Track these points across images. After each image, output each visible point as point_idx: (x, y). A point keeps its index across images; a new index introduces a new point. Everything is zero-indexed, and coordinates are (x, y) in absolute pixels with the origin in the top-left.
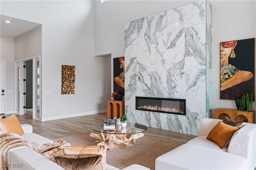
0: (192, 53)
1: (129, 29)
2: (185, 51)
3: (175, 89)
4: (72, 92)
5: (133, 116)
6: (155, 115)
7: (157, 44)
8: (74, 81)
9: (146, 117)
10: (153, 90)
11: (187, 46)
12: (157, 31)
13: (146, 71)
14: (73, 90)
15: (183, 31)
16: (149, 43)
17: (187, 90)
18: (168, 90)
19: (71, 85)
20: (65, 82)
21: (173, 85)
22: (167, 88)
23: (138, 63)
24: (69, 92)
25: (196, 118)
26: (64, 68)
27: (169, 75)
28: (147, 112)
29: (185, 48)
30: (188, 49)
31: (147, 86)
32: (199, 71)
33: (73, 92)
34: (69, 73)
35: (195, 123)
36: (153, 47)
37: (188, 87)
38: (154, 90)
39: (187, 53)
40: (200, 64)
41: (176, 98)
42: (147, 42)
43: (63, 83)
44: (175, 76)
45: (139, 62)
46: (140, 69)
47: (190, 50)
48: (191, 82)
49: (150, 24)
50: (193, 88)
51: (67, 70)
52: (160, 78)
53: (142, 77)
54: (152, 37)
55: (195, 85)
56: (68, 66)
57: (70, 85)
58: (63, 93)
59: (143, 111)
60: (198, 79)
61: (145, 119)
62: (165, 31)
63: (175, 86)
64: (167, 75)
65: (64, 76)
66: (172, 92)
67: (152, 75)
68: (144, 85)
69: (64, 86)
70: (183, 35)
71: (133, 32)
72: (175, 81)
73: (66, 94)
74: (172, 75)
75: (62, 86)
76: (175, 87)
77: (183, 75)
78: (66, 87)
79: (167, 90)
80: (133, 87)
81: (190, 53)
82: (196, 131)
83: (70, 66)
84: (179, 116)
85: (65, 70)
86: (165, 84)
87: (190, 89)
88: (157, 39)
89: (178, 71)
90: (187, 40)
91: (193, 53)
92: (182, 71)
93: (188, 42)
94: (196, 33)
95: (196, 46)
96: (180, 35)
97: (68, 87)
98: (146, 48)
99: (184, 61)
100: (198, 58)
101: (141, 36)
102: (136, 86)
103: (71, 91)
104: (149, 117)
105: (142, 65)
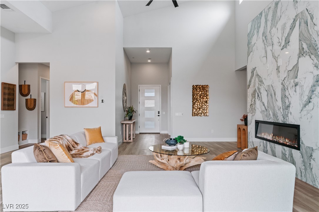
0: (306, 51)
1: (250, 32)
2: (299, 49)
3: (288, 109)
4: (204, 114)
5: (254, 146)
6: (271, 147)
7: (273, 45)
8: (206, 102)
9: (264, 149)
10: (269, 111)
11: (301, 40)
12: (273, 26)
13: (263, 84)
14: (205, 111)
15: (297, 17)
16: (266, 46)
17: (302, 110)
18: (282, 111)
19: (203, 107)
20: (197, 103)
21: (287, 103)
22: (282, 108)
23: (258, 75)
24: (201, 114)
25: (311, 156)
26: (195, 88)
27: (284, 89)
28: (265, 142)
29: (299, 44)
30: (303, 45)
31: (264, 105)
32: (314, 79)
33: (206, 114)
34: (201, 93)
35: (310, 164)
36: (269, 50)
37: (302, 106)
39: (302, 53)
40: (316, 66)
41: (290, 123)
42: (264, 44)
43: (194, 104)
44: (289, 88)
45: (258, 73)
46: (259, 83)
47: (305, 46)
48: (305, 98)
49: (267, 18)
50: (307, 106)
51: (198, 90)
52: (275, 94)
53: (261, 93)
54: (269, 36)
55: (310, 102)
56: (200, 85)
57: (202, 106)
58: (194, 114)
59: (261, 140)
60: (313, 91)
62: (280, 25)
63: (289, 105)
64: (282, 89)
65: (195, 96)
66: (287, 113)
67: (268, 89)
68: (262, 105)
69: (195, 108)
70: (297, 23)
71: (253, 34)
72: (289, 97)
73: (197, 116)
74: (286, 87)
75: (193, 108)
76: (289, 107)
77: (298, 87)
78: (197, 108)
79: (282, 110)
80: (253, 107)
81: (305, 51)
82: (311, 178)
83: (202, 86)
84: (294, 151)
85: (197, 90)
86: (279, 103)
87: (304, 109)
88: (272, 39)
89: (292, 81)
90: (301, 32)
91: (308, 51)
92: (296, 80)
93: (302, 34)
94: (311, 17)
95: (311, 38)
96: (294, 26)
97: (200, 108)
98: (263, 53)
99: (298, 64)
100: (313, 56)
101: (260, 38)
102: (255, 105)
103: (203, 113)
104: (266, 149)
105: (260, 77)
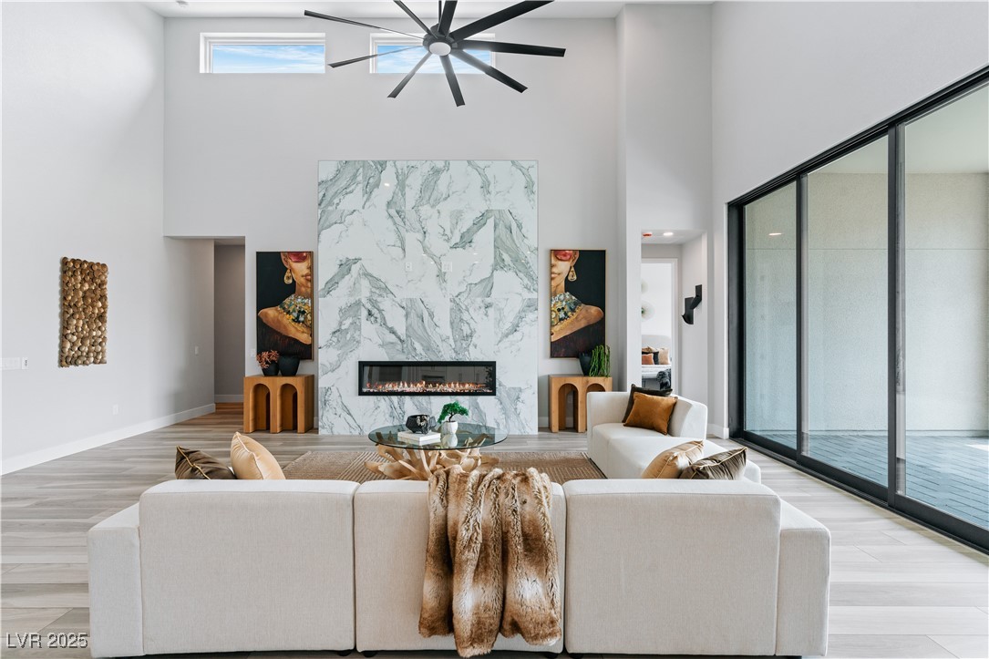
0: (509, 265)
1: (335, 179)
2: (495, 258)
3: (470, 340)
4: (96, 358)
5: (350, 414)
6: (417, 404)
7: (425, 233)
8: (102, 317)
9: (392, 412)
10: (412, 344)
11: (498, 248)
12: (424, 201)
13: (390, 295)
14: (100, 348)
15: (490, 214)
16: (399, 228)
17: (500, 341)
18: (453, 344)
19: (94, 333)
20: (75, 322)
21: (466, 330)
22: (451, 337)
23: (367, 275)
24: (88, 357)
25: (518, 398)
26: (70, 268)
27: (457, 308)
28: (395, 398)
29: (495, 252)
30: (502, 254)
31: (394, 333)
32: (524, 303)
33: (100, 357)
34: (86, 287)
35: (516, 409)
36: (412, 239)
37: (500, 335)
38: (416, 343)
39: (499, 264)
40: (526, 288)
41: (472, 360)
42: (395, 224)
43: (65, 326)
44: (471, 310)
45: (370, 271)
46: (374, 290)
47: (505, 256)
48: (507, 325)
49: (404, 181)
50: (511, 336)
51: (79, 278)
52: (431, 315)
53: (380, 311)
54: (410, 215)
55: (515, 331)
56: (85, 261)
57: (90, 332)
58: (65, 360)
59: (379, 397)
60: (521, 318)
61: (387, 416)
62: (446, 207)
63: (471, 333)
64: (452, 309)
65: (70, 298)
66: (464, 345)
67: (410, 306)
68: (387, 332)
69: (70, 336)
70: (490, 222)
71: (348, 190)
72: (471, 322)
73: (76, 364)
74: (464, 308)
75: (64, 337)
76: (471, 336)
77: (490, 311)
78: (75, 338)
79: (452, 342)
80: (348, 336)
81: (506, 263)
83: (91, 265)
84: (480, 399)
85: (74, 274)
86: (446, 330)
87: (506, 340)
88: (424, 222)
89: (479, 300)
90: (499, 237)
91: (512, 265)
92: (488, 300)
93: (501, 240)
94: (517, 224)
95: (518, 251)
96: (482, 222)
97: (83, 340)
98: (392, 238)
99: (493, 279)
100: (521, 275)
101: (375, 207)
102: (358, 333)
103: (92, 355)
104: (399, 411)
105: (378, 280)
